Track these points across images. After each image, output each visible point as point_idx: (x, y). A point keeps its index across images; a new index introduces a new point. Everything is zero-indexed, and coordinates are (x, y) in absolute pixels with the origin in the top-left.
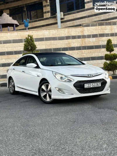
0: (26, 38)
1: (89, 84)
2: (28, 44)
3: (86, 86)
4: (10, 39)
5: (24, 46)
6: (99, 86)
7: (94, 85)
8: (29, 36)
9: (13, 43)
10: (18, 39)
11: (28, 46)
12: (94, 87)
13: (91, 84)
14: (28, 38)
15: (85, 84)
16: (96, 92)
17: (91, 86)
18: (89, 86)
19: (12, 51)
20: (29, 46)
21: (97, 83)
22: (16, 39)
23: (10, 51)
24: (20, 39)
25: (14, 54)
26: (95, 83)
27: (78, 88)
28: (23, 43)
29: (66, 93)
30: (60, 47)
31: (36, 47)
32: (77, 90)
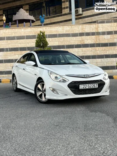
0: (38, 35)
1: (85, 85)
2: (40, 40)
3: (81, 87)
4: (24, 35)
5: (36, 42)
6: (96, 87)
7: (90, 86)
8: (41, 32)
9: (27, 38)
10: (31, 35)
11: (39, 42)
12: (90, 88)
13: (87, 85)
14: (41, 34)
15: (80, 85)
16: (93, 93)
17: (87, 88)
18: (84, 87)
19: (26, 47)
20: (41, 42)
21: (94, 84)
22: (29, 35)
23: (23, 47)
24: (33, 35)
25: (27, 50)
26: (92, 84)
27: (73, 89)
28: (35, 39)
29: (60, 94)
30: (73, 44)
31: (47, 44)
32: (72, 91)
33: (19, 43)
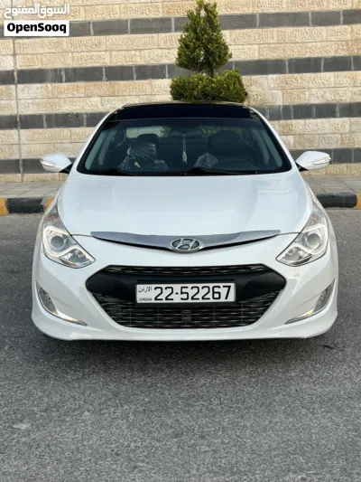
1: (164, 286)
3: (146, 294)
4: (123, 16)
15: (139, 287)
18: (163, 297)
21: (211, 285)
22: (145, 16)
24: (161, 15)
26: (201, 285)
33: (103, 47)
